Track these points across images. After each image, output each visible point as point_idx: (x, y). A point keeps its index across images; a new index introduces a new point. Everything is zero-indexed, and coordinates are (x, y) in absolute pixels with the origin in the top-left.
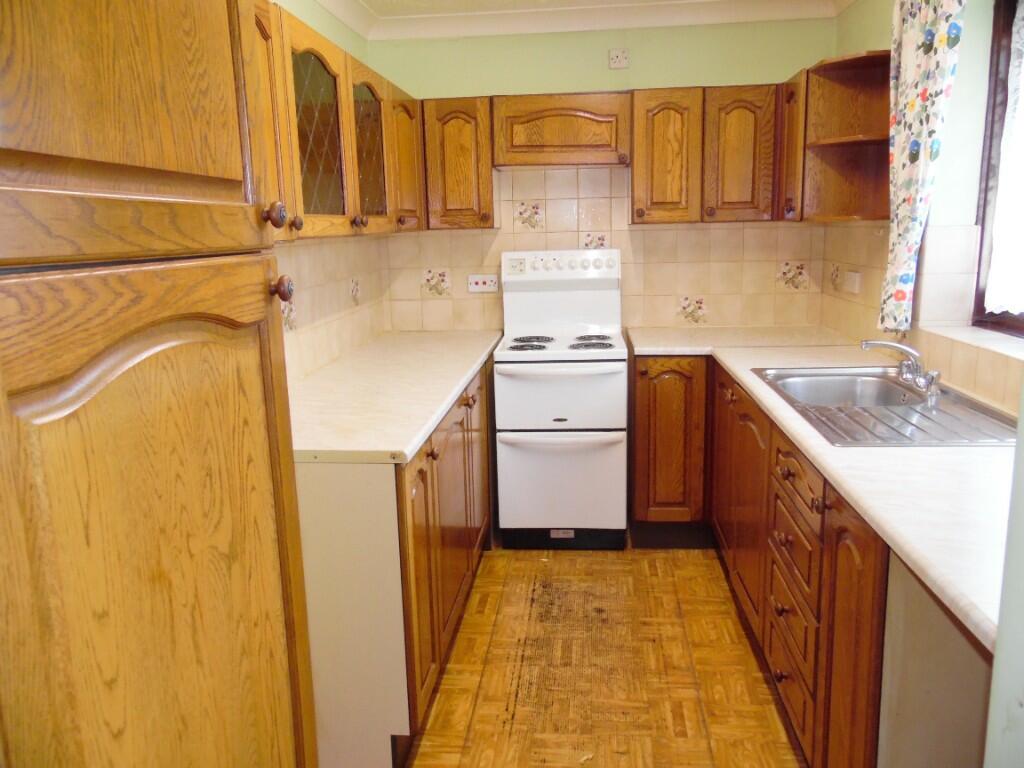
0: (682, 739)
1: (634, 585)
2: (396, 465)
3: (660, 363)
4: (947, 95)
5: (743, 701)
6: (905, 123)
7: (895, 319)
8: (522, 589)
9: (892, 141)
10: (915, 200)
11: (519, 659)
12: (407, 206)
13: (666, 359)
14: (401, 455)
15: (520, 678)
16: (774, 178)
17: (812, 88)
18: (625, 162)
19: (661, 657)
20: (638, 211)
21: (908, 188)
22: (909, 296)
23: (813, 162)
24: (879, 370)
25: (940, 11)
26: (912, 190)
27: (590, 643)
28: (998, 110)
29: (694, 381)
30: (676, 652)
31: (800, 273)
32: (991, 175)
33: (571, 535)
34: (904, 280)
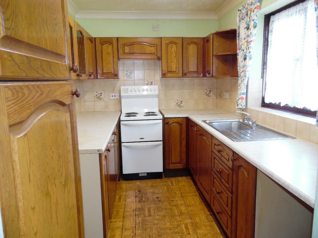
0: (189, 235)
1: (167, 189)
2: (99, 154)
3: (172, 120)
4: (254, 42)
5: (205, 221)
6: (242, 49)
7: (241, 105)
8: (132, 194)
9: (238, 55)
10: (246, 71)
11: (134, 215)
12: (91, 71)
13: (174, 119)
14: (101, 150)
15: (136, 222)
16: (203, 64)
17: (214, 39)
18: (159, 59)
19: (179, 211)
20: (163, 74)
21: (244, 68)
22: (245, 98)
23: (215, 60)
24: (238, 120)
25: (251, 18)
26: (245, 68)
27: (156, 208)
28: (266, 47)
29: (182, 125)
30: (183, 208)
31: (210, 93)
32: (265, 64)
33: (146, 175)
34: (243, 94)
